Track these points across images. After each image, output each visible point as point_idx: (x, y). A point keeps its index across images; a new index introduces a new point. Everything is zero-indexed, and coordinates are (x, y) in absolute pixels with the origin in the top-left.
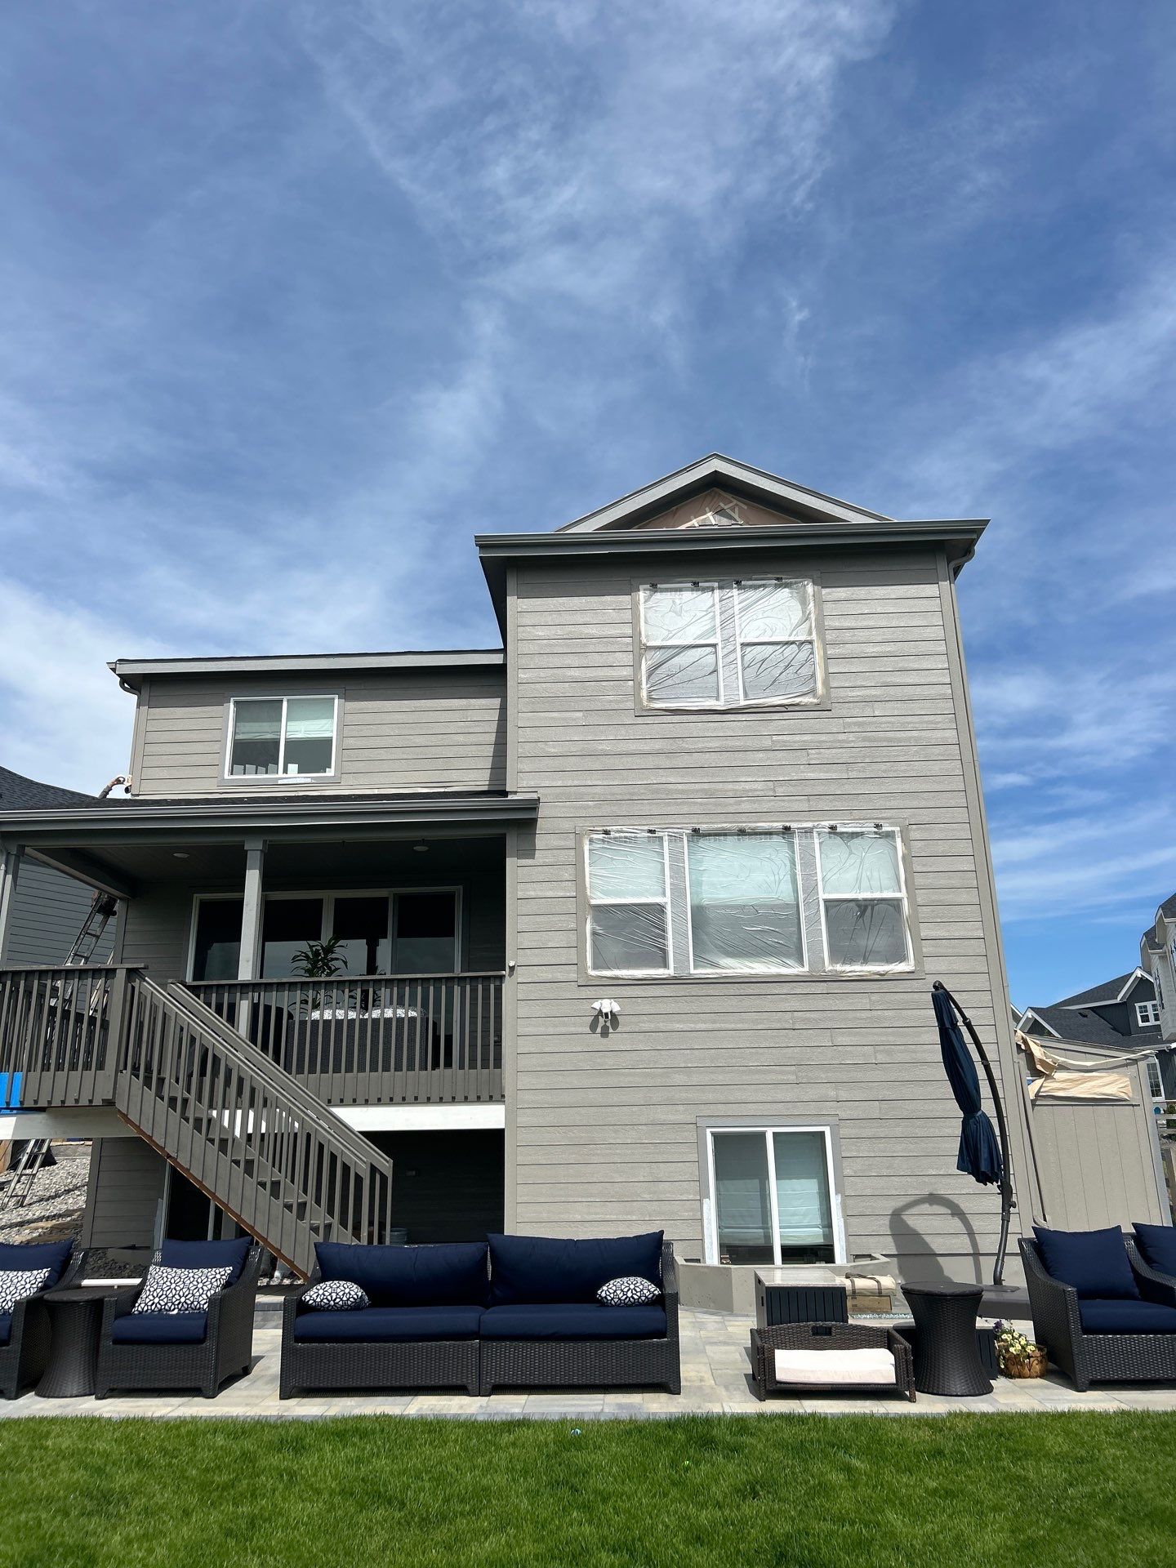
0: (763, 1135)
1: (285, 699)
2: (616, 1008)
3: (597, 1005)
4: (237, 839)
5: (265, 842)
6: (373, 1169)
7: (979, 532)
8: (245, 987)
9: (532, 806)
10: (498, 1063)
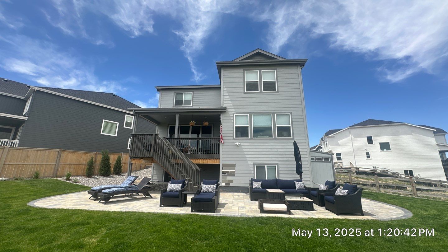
0: (265, 166)
1: (184, 93)
2: (239, 143)
3: (236, 143)
4: (174, 114)
5: (179, 115)
6: (197, 170)
7: (306, 61)
8: (176, 139)
9: (225, 109)
10: (219, 153)
